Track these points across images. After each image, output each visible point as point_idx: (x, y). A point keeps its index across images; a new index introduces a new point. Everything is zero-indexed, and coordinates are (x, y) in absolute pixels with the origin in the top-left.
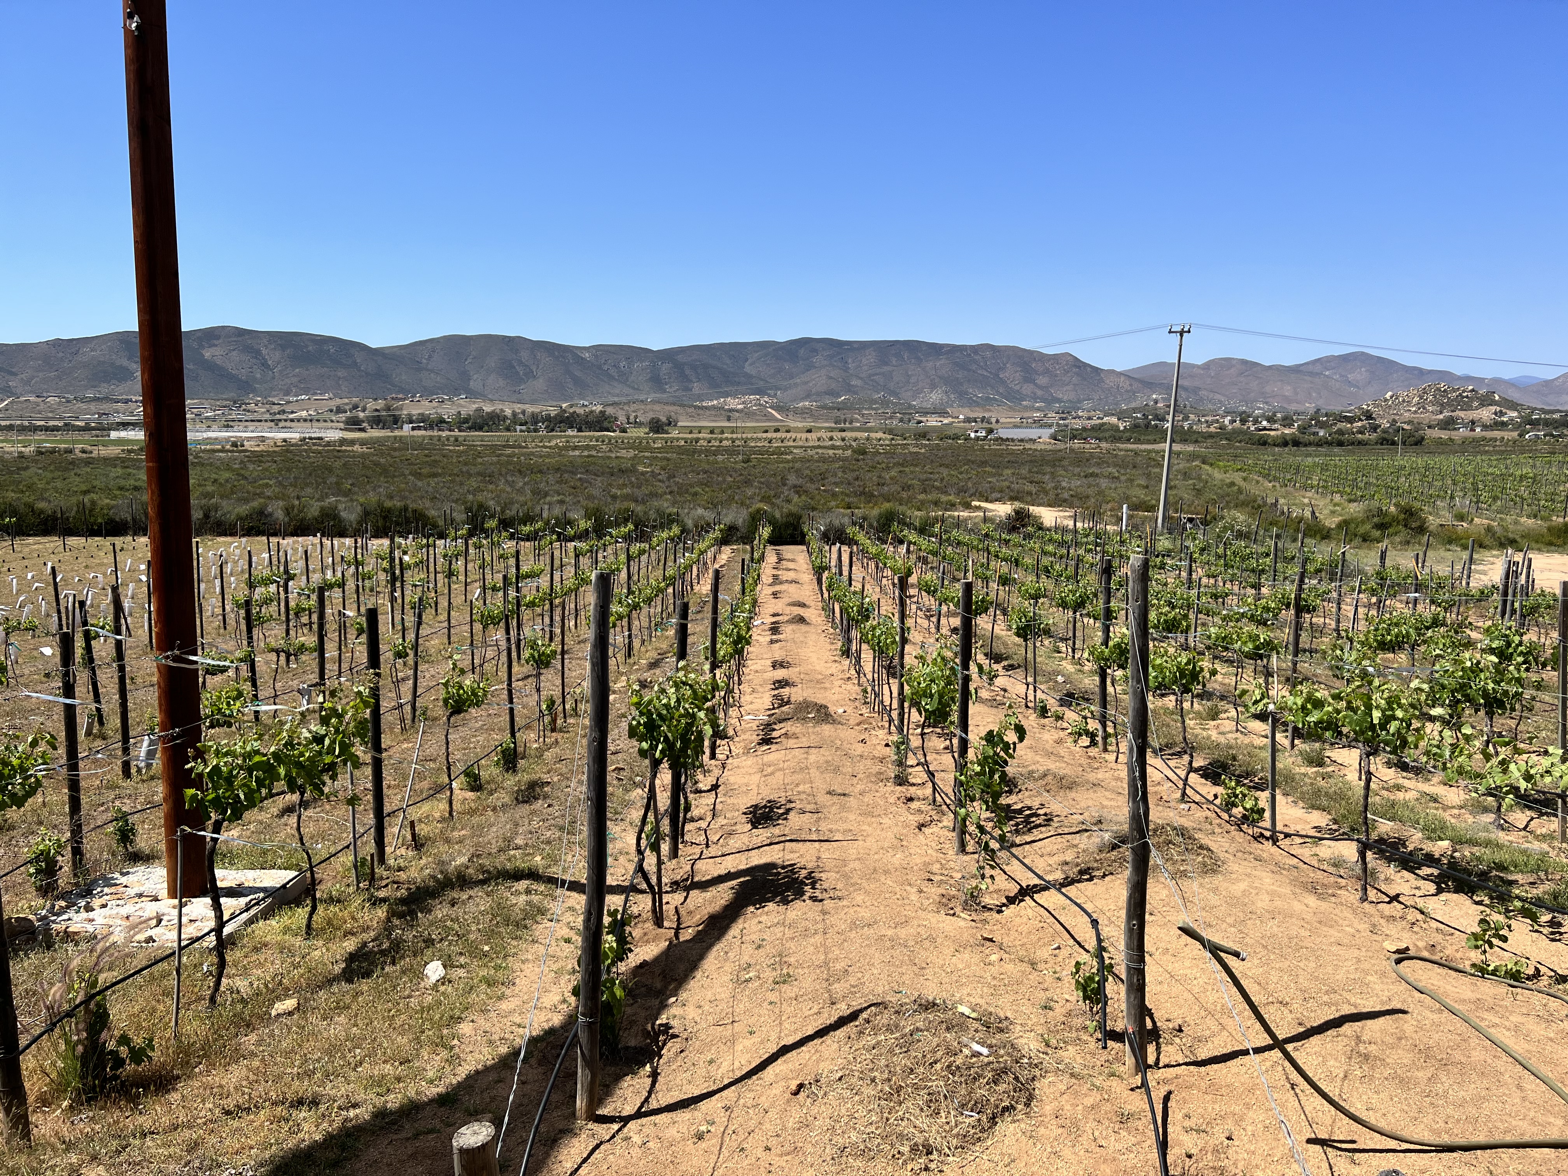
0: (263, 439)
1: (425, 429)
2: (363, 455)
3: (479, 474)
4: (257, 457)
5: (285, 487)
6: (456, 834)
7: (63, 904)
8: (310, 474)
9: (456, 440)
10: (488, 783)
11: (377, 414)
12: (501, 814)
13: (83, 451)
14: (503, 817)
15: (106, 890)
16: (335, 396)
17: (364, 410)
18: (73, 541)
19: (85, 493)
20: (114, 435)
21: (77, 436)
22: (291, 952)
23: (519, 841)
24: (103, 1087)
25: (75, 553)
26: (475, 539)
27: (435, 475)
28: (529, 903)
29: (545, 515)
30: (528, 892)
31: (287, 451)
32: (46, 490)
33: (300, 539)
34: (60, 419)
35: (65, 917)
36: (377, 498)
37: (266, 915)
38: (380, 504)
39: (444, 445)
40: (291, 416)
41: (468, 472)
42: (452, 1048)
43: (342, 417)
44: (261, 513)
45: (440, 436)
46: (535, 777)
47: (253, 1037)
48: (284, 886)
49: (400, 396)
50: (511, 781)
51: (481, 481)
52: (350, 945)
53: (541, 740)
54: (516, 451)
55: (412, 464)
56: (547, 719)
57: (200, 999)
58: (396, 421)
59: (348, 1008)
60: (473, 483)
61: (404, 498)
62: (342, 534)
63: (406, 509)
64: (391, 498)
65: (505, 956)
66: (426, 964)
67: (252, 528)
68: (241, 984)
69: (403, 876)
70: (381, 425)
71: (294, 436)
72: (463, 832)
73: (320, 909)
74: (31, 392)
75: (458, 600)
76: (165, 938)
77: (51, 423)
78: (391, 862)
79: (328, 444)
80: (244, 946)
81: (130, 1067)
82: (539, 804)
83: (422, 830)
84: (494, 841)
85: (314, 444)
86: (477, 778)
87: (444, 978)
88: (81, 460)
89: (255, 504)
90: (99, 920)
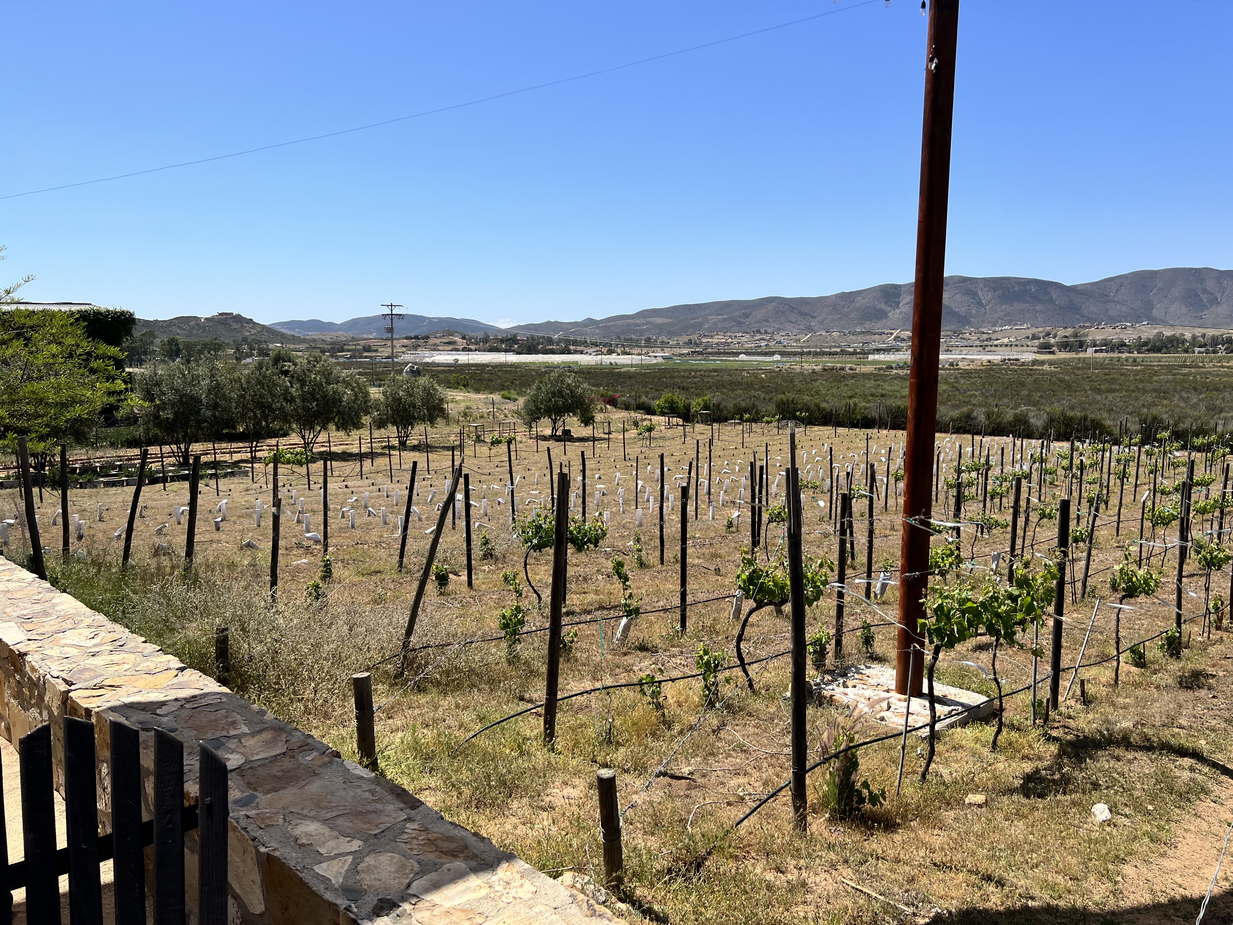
0: (972, 361)
1: (1107, 352)
2: (1051, 374)
3: (1154, 390)
4: (967, 374)
5: (987, 397)
6: (1121, 700)
7: (830, 678)
8: (1007, 388)
9: (1135, 361)
10: (1152, 663)
11: (1066, 340)
12: (1165, 693)
13: (851, 369)
14: (1166, 697)
15: (856, 676)
16: (1032, 326)
17: (1055, 337)
18: (841, 430)
19: (850, 397)
20: (871, 357)
21: (848, 358)
22: (981, 759)
23: (1183, 721)
24: (850, 814)
25: (841, 439)
26: (1147, 447)
27: (1112, 391)
28: (1193, 780)
29: (1220, 429)
30: (1192, 769)
31: (991, 369)
32: (827, 395)
33: (996, 438)
34: (839, 347)
35: (830, 687)
36: (1061, 409)
37: (964, 724)
38: (1063, 413)
39: (1123, 365)
40: (996, 342)
41: (1144, 388)
42: (1116, 883)
43: (1036, 342)
44: (968, 416)
45: (1119, 359)
46: (1200, 667)
47: (952, 814)
48: (978, 706)
49: (1087, 324)
50: (1174, 666)
51: (1156, 396)
52: (1028, 767)
53: (1206, 635)
54: (1193, 370)
55: (1093, 381)
56: (1213, 617)
57: (914, 772)
58: (1081, 346)
59: (1026, 817)
60: (1149, 398)
61: (1084, 409)
62: (1030, 436)
63: (1085, 418)
64: (1072, 408)
65: (1168, 821)
66: (1094, 804)
67: (961, 428)
68: (944, 771)
69: (1072, 723)
70: (1068, 348)
71: (996, 358)
72: (1128, 700)
73: (1005, 731)
74: (824, 329)
75: (1128, 499)
76: (892, 720)
77: (833, 350)
78: (1062, 709)
79: (1023, 364)
80: (945, 743)
81: (868, 806)
82: (1203, 693)
83: (1090, 689)
84: (1158, 716)
85: (1012, 364)
86: (1142, 656)
87: (1109, 820)
88: (849, 375)
89: (964, 409)
90: (851, 696)
